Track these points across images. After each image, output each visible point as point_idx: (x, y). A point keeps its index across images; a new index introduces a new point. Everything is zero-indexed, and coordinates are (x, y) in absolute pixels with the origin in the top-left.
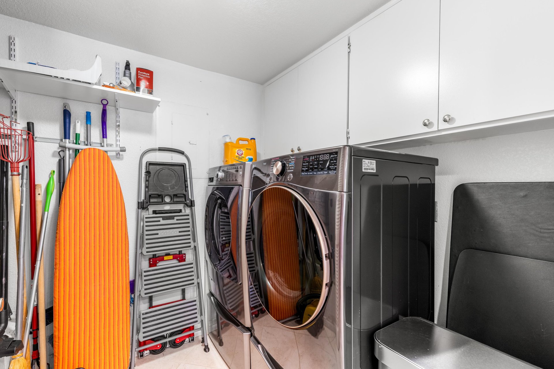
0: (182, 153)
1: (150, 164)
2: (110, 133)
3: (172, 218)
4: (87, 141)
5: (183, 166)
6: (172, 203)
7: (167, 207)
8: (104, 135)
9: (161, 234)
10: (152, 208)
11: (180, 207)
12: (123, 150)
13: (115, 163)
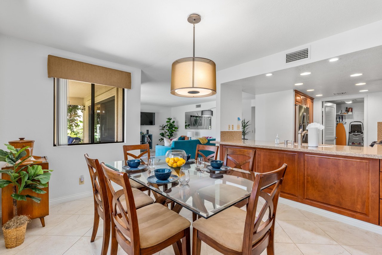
0: (361, 122)
1: (352, 125)
2: (343, 120)
3: (357, 136)
4: (339, 122)
5: (361, 125)
6: (357, 133)
7: (356, 134)
8: (342, 120)
9: (354, 138)
10: (352, 134)
11: (360, 134)
12: (346, 123)
13: (344, 125)
